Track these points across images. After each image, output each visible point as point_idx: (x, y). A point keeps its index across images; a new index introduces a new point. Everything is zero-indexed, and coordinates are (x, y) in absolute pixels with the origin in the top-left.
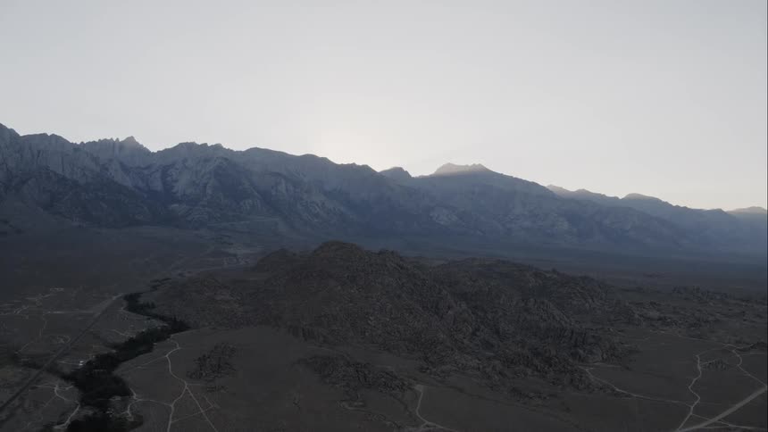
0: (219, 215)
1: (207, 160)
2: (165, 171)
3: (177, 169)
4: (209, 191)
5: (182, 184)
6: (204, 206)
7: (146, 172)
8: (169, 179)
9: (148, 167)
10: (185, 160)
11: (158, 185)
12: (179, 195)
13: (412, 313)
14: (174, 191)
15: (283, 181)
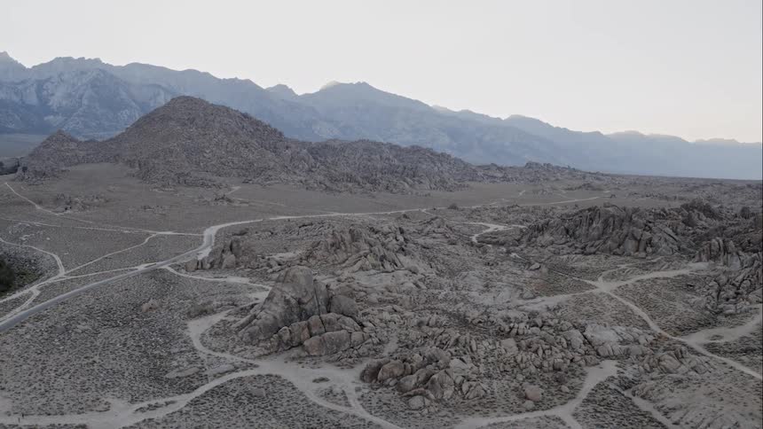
0: (94, 124)
1: (83, 73)
2: (40, 85)
3: (53, 83)
4: (85, 102)
5: (57, 99)
6: (79, 116)
7: (20, 87)
8: (45, 93)
9: (23, 82)
10: (60, 75)
11: (33, 100)
12: (55, 107)
13: (247, 147)
14: (50, 103)
15: (162, 92)
